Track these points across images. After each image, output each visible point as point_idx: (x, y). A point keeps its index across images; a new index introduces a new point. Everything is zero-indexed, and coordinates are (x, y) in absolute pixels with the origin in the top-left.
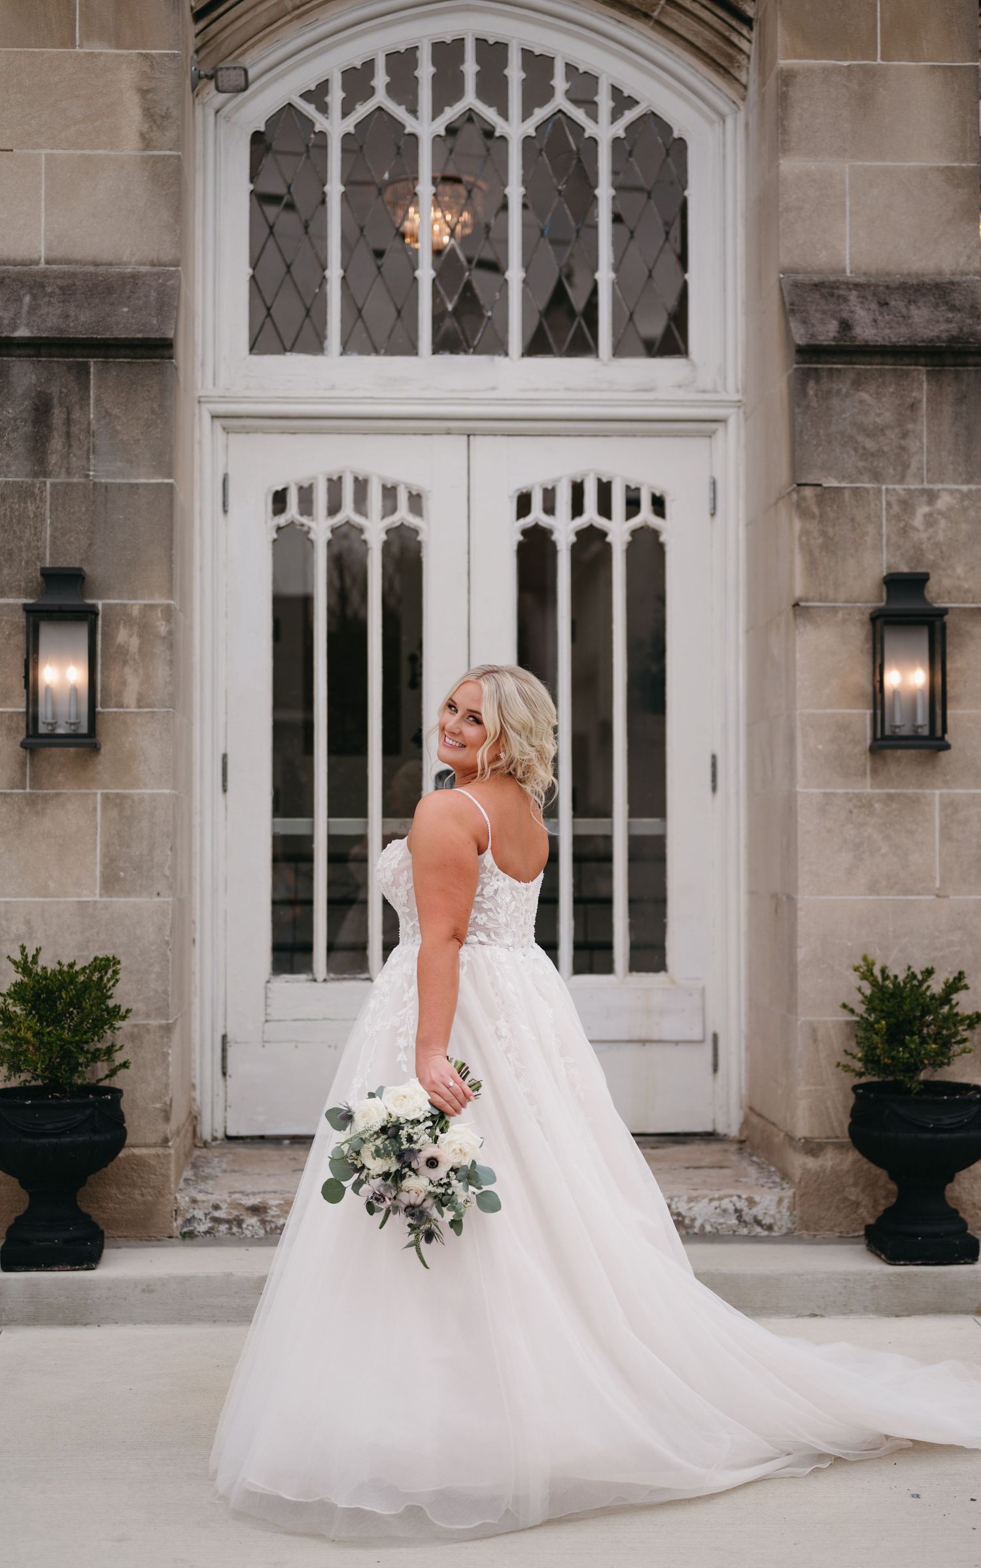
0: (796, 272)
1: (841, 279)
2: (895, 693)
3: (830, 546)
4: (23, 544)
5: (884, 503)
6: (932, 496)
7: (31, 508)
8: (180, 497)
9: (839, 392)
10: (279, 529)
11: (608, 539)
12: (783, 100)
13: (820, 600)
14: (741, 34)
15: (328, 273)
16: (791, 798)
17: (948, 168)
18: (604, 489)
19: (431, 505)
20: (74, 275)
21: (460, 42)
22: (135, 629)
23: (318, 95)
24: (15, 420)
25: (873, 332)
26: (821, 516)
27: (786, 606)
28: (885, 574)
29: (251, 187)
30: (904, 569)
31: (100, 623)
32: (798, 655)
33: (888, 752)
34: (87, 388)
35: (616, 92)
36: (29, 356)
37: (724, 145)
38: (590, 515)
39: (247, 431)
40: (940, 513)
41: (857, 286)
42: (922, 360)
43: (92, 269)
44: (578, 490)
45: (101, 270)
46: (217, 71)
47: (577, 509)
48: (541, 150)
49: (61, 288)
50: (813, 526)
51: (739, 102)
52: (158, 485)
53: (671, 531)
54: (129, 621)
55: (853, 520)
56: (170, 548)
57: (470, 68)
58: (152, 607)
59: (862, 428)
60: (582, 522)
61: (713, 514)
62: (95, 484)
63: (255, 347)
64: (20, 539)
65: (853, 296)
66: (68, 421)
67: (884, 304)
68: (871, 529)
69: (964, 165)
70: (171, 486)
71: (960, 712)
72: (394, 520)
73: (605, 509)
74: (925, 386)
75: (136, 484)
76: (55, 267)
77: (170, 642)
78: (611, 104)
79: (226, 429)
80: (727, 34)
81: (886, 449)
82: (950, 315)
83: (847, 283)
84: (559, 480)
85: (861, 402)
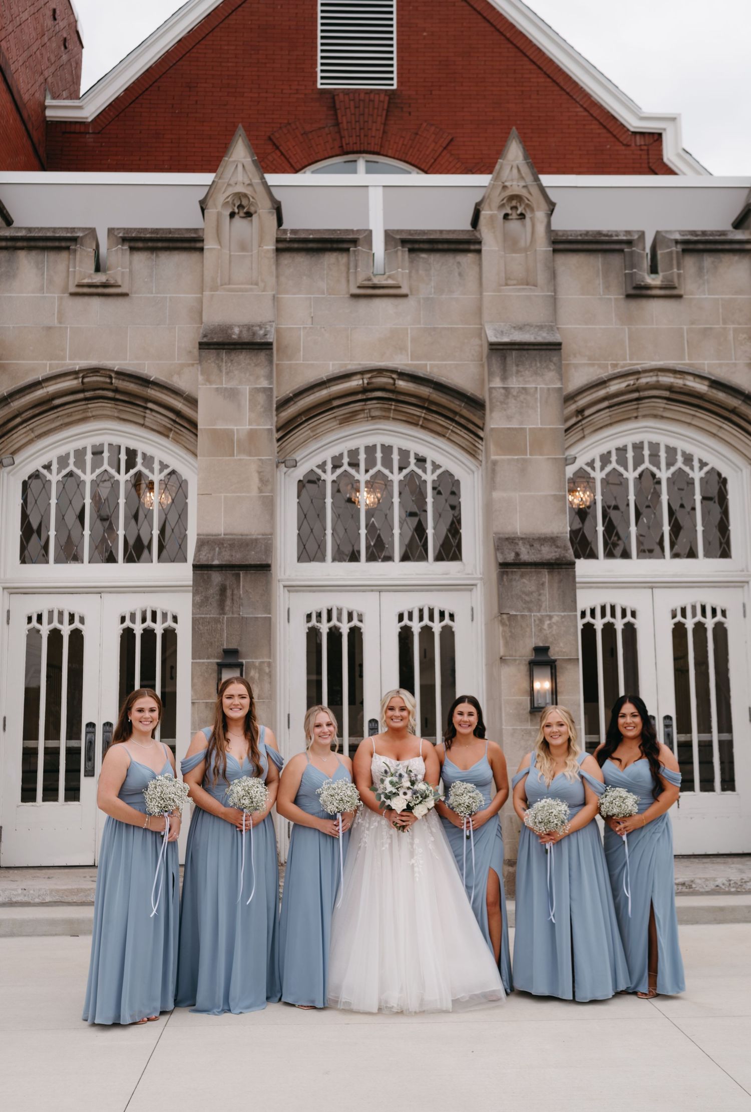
0: (499, 534)
1: (516, 536)
2: (538, 691)
3: (513, 636)
4: (216, 640)
5: (533, 620)
6: (550, 617)
7: (219, 626)
8: (273, 620)
9: (515, 579)
10: (309, 628)
11: (433, 630)
12: (494, 471)
13: (510, 656)
14: (479, 443)
15: (326, 532)
16: (501, 730)
17: (555, 495)
18: (431, 612)
19: (365, 618)
20: (234, 539)
21: (375, 446)
22: (257, 670)
23: (322, 466)
24: (213, 594)
25: (527, 557)
26: (510, 625)
27: (498, 658)
28: (534, 646)
29: (298, 500)
30: (541, 645)
31: (244, 668)
32: (502, 677)
33: (536, 713)
34: (240, 582)
35: (433, 463)
36: (218, 571)
37: (474, 482)
38: (426, 621)
39: (297, 591)
40: (554, 623)
41: (522, 539)
42: (546, 567)
43: (240, 537)
44: (421, 611)
45: (244, 537)
46: (285, 461)
47: (421, 619)
48: (405, 485)
49: (230, 545)
50: (507, 629)
51: (479, 466)
52: (265, 617)
53: (457, 627)
54: (255, 667)
55: (521, 626)
56: (269, 641)
57: (379, 455)
58: (263, 662)
59: (524, 593)
60: (423, 624)
61: (472, 620)
62: (242, 617)
63: (300, 559)
64: (215, 638)
65: (520, 543)
66: (233, 594)
67: (532, 546)
68: (528, 630)
69: (561, 493)
70: (270, 618)
71: (563, 697)
72: (352, 624)
73: (431, 618)
74: (547, 576)
75: (257, 618)
76: (227, 537)
77: (270, 675)
78: (432, 467)
79: (289, 591)
80: (474, 442)
81: (533, 600)
82: (556, 550)
83: (518, 538)
84: (414, 608)
85: (524, 583)
